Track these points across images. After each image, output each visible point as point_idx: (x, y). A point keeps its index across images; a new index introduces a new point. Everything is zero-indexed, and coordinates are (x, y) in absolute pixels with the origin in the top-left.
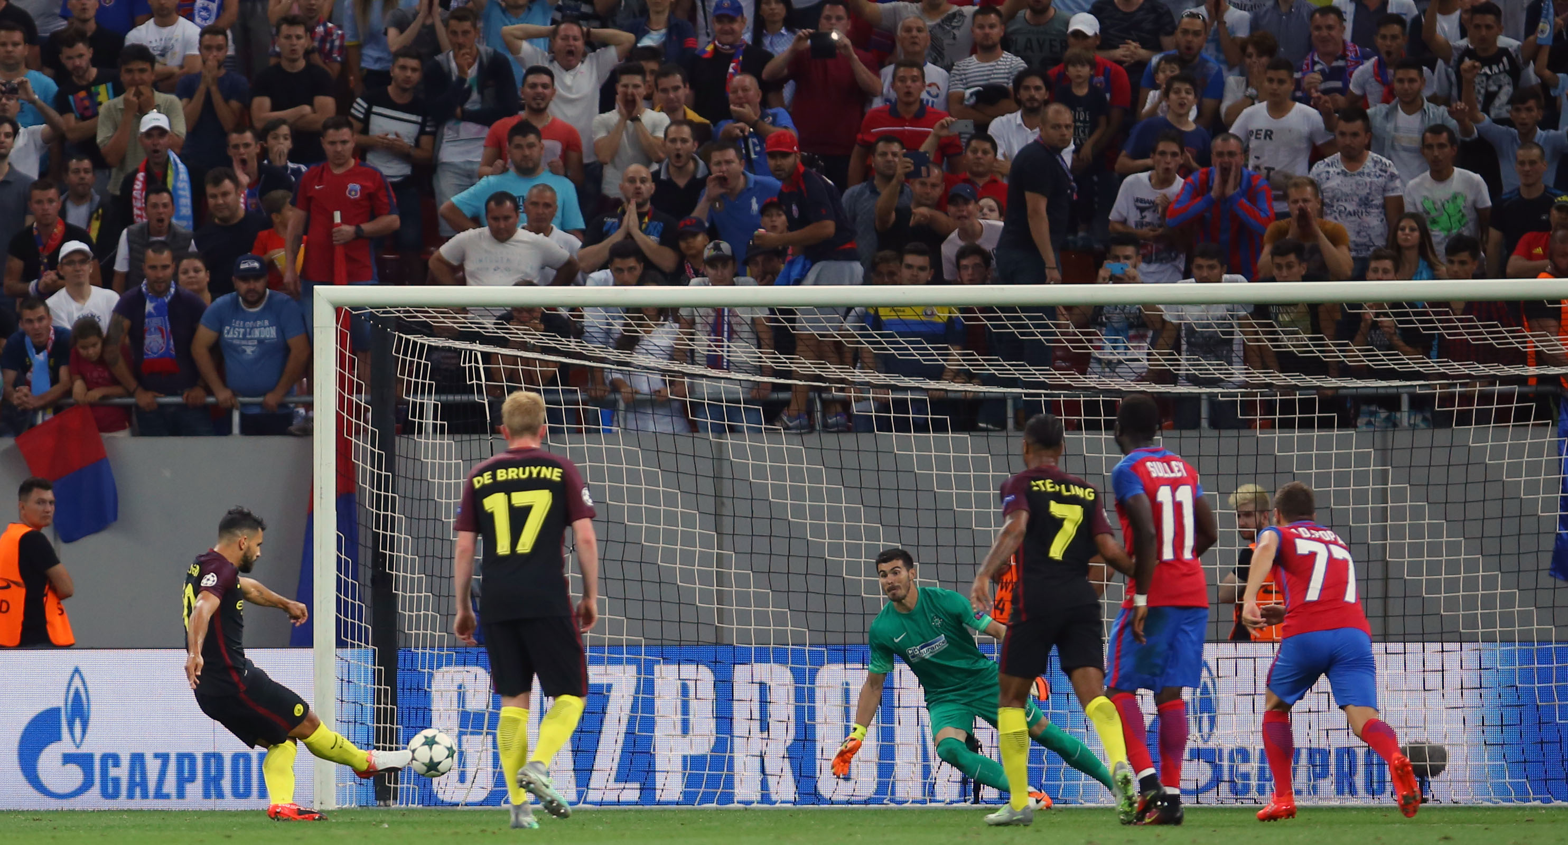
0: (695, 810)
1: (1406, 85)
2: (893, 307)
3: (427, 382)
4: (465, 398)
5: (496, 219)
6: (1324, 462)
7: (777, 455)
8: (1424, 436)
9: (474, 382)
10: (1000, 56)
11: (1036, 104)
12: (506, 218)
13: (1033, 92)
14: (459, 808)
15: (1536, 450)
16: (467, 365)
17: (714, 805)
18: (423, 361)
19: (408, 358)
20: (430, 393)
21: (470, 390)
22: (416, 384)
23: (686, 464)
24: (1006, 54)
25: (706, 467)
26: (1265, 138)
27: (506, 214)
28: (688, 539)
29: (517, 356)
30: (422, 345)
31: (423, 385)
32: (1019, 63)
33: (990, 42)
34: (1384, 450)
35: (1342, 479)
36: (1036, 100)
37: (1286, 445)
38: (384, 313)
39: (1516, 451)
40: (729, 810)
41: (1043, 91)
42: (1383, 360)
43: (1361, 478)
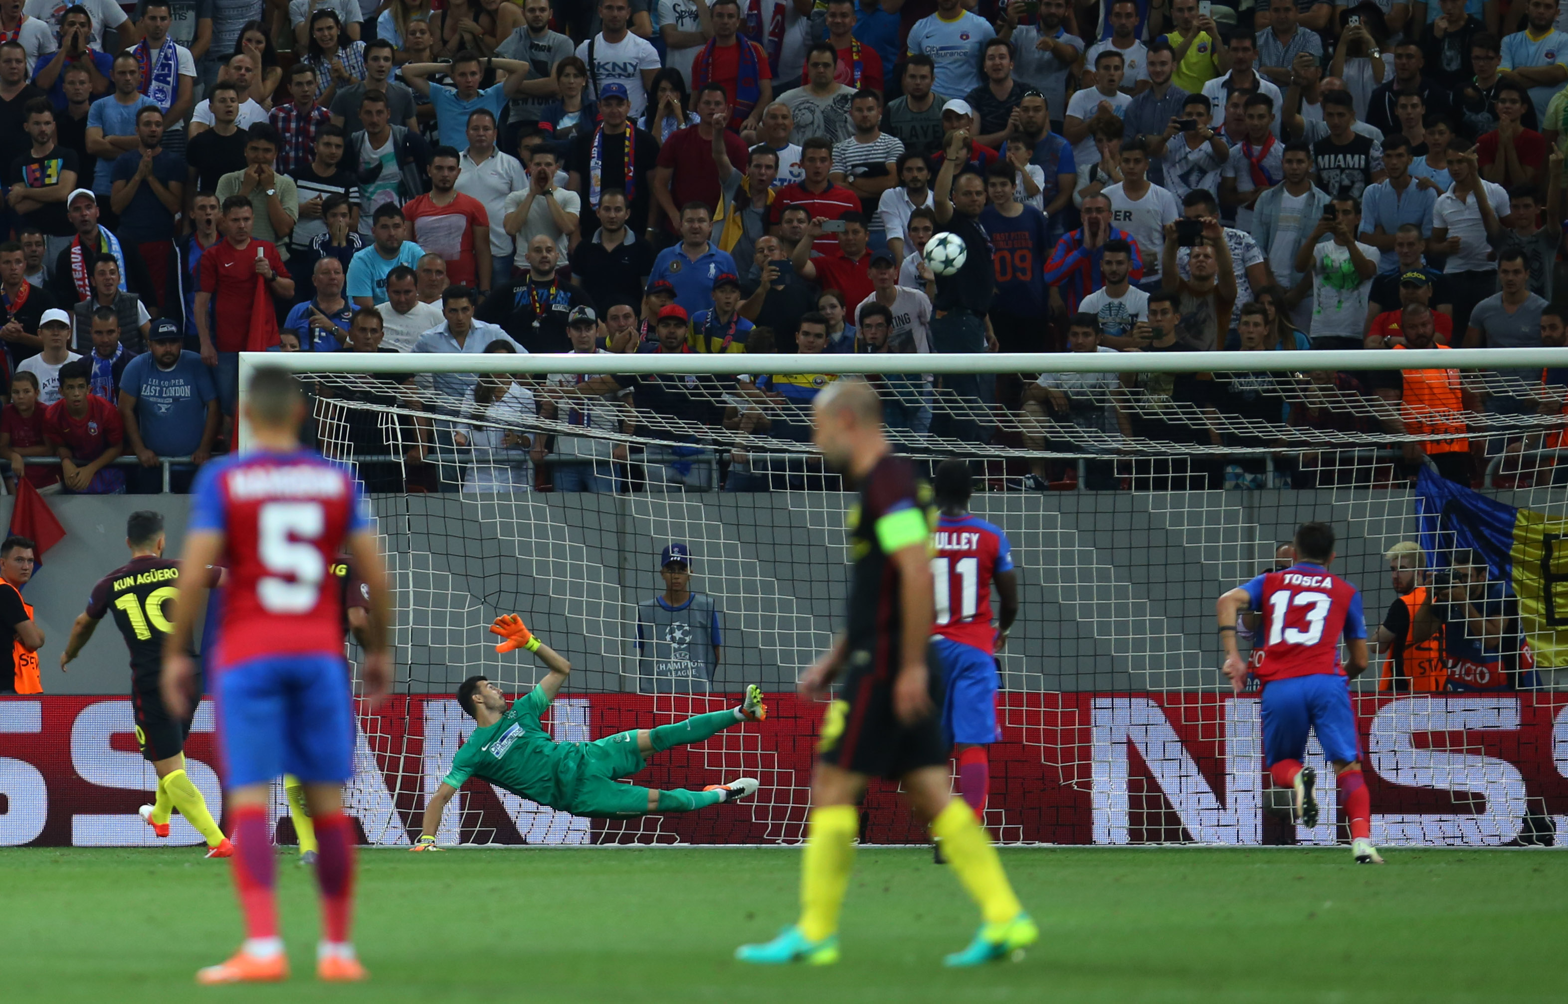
0: (597, 849)
1: (1295, 166)
2: (787, 374)
3: (346, 442)
4: (381, 458)
5: (397, 292)
6: (1195, 518)
7: (677, 512)
8: (1289, 496)
9: (391, 442)
10: (878, 137)
11: (919, 185)
12: (407, 292)
13: (916, 173)
14: (374, 846)
15: (1396, 509)
16: (384, 426)
17: (616, 845)
18: (342, 423)
19: (329, 421)
20: (348, 453)
21: (386, 451)
22: (336, 445)
23: (591, 519)
24: (883, 136)
25: (610, 523)
26: (1125, 219)
27: (407, 288)
28: (594, 591)
29: (431, 419)
30: (342, 408)
31: (343, 445)
32: (896, 144)
33: (868, 125)
34: (1251, 507)
35: (1212, 535)
36: (919, 181)
37: (1160, 503)
38: (305, 378)
39: (1377, 510)
40: (629, 849)
41: (925, 172)
42: (1247, 428)
43: (1230, 535)
